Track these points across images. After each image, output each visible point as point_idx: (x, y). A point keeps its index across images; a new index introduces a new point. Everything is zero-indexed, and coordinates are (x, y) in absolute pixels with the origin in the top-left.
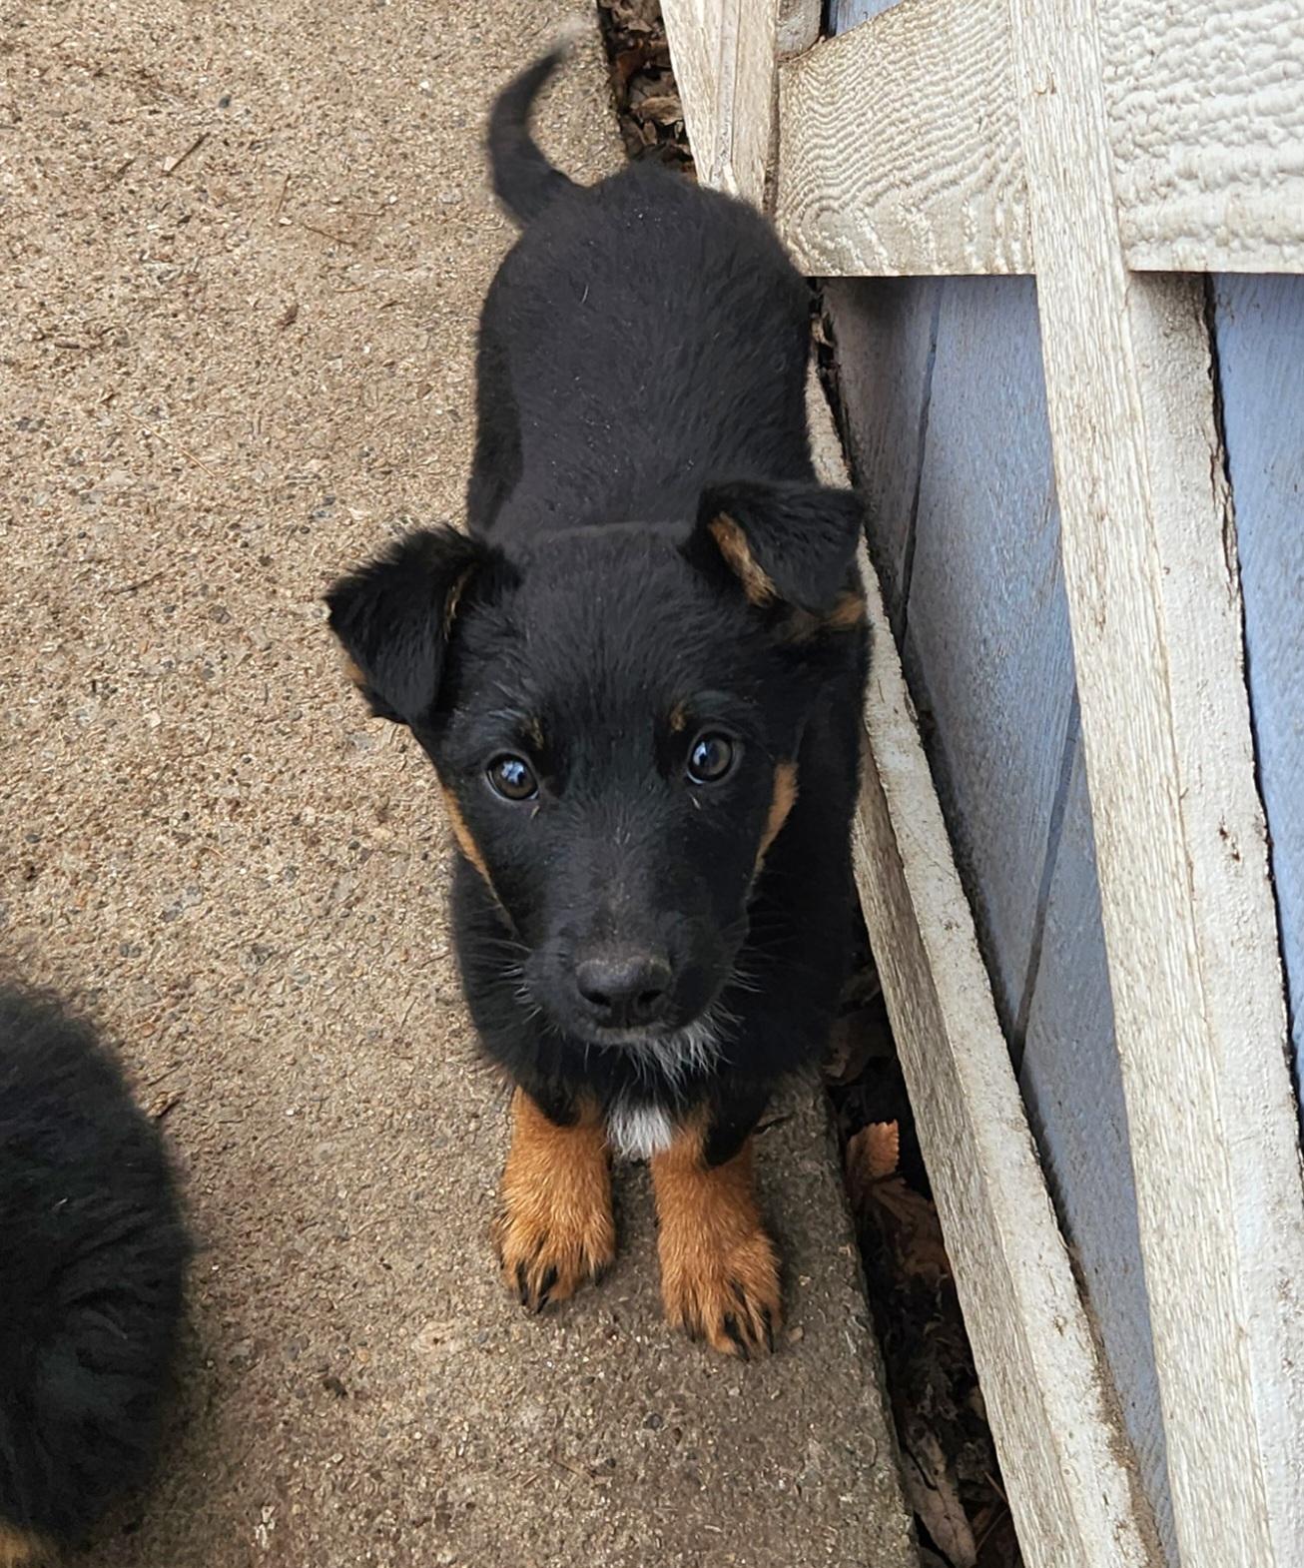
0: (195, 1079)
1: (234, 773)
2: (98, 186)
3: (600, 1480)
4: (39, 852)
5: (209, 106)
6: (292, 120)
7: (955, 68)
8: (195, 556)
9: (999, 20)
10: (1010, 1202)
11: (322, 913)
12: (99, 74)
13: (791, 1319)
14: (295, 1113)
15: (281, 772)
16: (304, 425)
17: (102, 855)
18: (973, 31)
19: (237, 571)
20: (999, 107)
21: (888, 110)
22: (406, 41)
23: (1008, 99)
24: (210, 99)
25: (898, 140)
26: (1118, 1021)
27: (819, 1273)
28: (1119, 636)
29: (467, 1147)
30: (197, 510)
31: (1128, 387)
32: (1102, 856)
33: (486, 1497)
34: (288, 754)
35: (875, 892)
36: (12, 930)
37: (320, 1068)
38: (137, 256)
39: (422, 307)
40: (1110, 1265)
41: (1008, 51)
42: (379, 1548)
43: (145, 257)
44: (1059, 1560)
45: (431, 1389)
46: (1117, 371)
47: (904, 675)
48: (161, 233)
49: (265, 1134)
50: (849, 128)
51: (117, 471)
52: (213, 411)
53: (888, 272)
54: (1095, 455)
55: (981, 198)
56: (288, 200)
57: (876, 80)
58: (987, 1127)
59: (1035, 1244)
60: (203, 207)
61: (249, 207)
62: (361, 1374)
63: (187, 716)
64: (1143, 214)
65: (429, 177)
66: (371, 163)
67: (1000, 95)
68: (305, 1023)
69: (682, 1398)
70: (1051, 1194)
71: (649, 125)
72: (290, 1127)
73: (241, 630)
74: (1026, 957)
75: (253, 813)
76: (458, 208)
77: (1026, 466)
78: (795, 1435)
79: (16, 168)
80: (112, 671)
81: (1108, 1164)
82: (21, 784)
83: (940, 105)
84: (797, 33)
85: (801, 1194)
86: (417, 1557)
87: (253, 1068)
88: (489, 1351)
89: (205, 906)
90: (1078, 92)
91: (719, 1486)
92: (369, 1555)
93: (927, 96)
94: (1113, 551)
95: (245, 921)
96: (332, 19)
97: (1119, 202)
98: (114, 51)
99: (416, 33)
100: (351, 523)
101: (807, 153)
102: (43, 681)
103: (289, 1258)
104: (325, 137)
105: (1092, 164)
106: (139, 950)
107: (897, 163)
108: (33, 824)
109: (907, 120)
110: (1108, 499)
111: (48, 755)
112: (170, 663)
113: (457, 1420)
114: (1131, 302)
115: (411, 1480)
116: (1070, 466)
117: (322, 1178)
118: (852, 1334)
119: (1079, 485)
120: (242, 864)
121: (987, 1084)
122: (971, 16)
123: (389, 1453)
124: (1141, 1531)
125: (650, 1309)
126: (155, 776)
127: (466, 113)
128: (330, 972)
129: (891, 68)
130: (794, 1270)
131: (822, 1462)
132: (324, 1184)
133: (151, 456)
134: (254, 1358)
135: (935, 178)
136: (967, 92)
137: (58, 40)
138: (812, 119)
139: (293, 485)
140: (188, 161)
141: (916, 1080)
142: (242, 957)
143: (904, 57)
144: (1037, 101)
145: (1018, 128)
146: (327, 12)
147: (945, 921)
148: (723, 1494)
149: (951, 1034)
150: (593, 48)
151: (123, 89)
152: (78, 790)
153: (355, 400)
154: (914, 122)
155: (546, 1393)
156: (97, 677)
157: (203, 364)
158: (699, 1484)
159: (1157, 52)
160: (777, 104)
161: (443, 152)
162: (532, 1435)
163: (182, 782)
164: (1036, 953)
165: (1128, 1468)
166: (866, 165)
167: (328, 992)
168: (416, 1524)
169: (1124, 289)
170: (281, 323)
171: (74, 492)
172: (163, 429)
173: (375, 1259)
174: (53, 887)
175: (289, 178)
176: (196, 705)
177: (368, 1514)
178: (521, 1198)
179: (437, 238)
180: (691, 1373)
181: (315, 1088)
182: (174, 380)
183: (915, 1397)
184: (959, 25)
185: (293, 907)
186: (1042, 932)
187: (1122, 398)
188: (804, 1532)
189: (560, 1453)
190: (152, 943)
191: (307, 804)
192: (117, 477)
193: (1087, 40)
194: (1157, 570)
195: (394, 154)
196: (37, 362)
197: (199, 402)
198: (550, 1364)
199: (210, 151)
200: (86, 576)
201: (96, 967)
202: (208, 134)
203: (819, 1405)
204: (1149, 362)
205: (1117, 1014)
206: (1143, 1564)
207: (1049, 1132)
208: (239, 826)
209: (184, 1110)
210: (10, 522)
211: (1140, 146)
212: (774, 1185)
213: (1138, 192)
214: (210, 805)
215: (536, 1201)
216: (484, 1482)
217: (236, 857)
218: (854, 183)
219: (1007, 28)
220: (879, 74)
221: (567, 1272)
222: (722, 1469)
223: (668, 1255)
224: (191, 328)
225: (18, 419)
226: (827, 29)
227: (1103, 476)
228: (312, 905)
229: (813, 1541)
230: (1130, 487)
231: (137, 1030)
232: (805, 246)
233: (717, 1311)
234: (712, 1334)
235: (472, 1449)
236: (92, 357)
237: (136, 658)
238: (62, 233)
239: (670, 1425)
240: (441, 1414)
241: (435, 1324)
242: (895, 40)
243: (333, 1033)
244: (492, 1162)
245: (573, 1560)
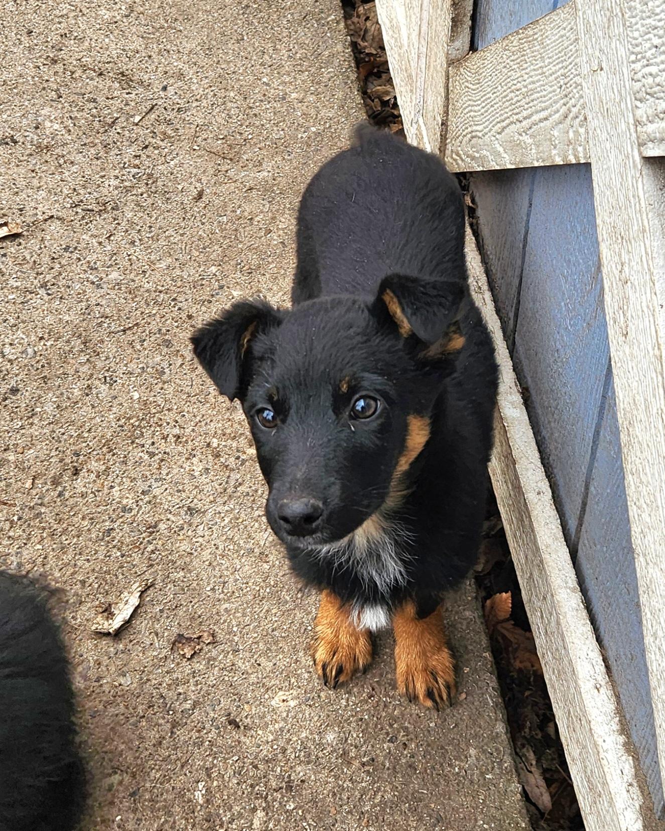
0: (160, 573)
1: (177, 422)
2: (102, 130)
3: (367, 768)
4: (80, 461)
5: (156, 90)
6: (198, 97)
7: (547, 61)
8: (155, 315)
9: (572, 36)
10: (572, 628)
11: (222, 491)
12: (101, 74)
13: (460, 689)
14: (211, 589)
15: (200, 421)
16: (208, 249)
17: (111, 463)
18: (558, 42)
19: (176, 322)
20: (571, 79)
21: (509, 85)
22: (255, 58)
23: (577, 75)
24: (157, 86)
25: (515, 100)
26: (633, 533)
27: (473, 666)
28: (635, 341)
29: (297, 606)
30: (155, 291)
31: (641, 216)
32: (625, 450)
33: (310, 777)
34: (204, 412)
35: (500, 478)
36: (67, 500)
37: (223, 567)
38: (122, 165)
39: (266, 190)
40: (623, 657)
41: (577, 51)
42: (257, 802)
43: (126, 166)
44: (598, 802)
45: (282, 724)
46: (635, 208)
47: (514, 370)
48: (134, 154)
49: (196, 600)
50: (488, 96)
51: (114, 273)
52: (162, 242)
53: (509, 166)
54: (623, 251)
55: (561, 126)
56: (198, 137)
57: (503, 70)
58: (560, 591)
59: (585, 648)
60: (155, 141)
61: (178, 141)
62: (246, 717)
63: (152, 394)
64: (650, 128)
65: (268, 126)
66: (239, 118)
67: (572, 73)
68: (215, 545)
69: (407, 728)
70: (592, 624)
71: (376, 100)
72: (209, 596)
73: (178, 351)
74: (579, 506)
75: (186, 442)
76: (283, 141)
77: (581, 261)
78: (463, 746)
79: (60, 121)
80: (114, 371)
81: (623, 606)
82: (70, 427)
83: (539, 81)
84: (458, 50)
85: (464, 627)
86: (276, 806)
87: (190, 567)
88: (310, 706)
89: (164, 487)
90: (615, 69)
91: (426, 771)
92: (252, 806)
93: (531, 77)
94: (633, 299)
95: (184, 495)
96: (217, 47)
97: (637, 123)
98: (108, 63)
99: (260, 53)
100: (233, 298)
101: (465, 109)
102: (79, 376)
103: (209, 661)
104: (215, 106)
105: (623, 105)
106: (131, 509)
107: (515, 111)
108: (77, 448)
109: (521, 89)
110: (630, 272)
111: (83, 413)
112: (143, 368)
113: (295, 739)
114: (643, 173)
115: (273, 768)
116: (609, 258)
117: (225, 621)
118: (490, 696)
119: (614, 266)
120: (182, 467)
121: (560, 570)
122: (556, 34)
123: (261, 756)
124: (640, 787)
125: (390, 684)
126: (137, 423)
127: (286, 94)
128: (227, 520)
129: (512, 63)
130: (461, 665)
131: (477, 759)
132: (226, 624)
133: (131, 265)
134: (193, 710)
135: (536, 118)
136: (553, 73)
137: (79, 57)
138: (467, 92)
139: (203, 279)
140: (147, 118)
141: (522, 569)
142: (183, 512)
143: (519, 57)
144: (592, 75)
145: (582, 89)
146: (214, 43)
147: (537, 490)
148: (428, 775)
149: (542, 546)
150: (349, 61)
151: (113, 82)
152: (98, 431)
153: (233, 237)
154: (524, 90)
155: (339, 726)
156: (107, 375)
157: (156, 219)
158: (416, 770)
159: (659, 46)
160: (448, 86)
161: (275, 114)
162: (332, 746)
163: (150, 426)
164: (584, 504)
165: (633, 756)
166: (497, 113)
167: (226, 530)
168: (276, 790)
169: (640, 167)
170: (195, 198)
171: (93, 283)
172: (137, 252)
173: (253, 661)
174: (87, 479)
175: (197, 126)
176: (157, 388)
177: (252, 786)
178: (324, 630)
179: (272, 156)
180: (411, 716)
181: (220, 577)
182: (142, 227)
183: (521, 728)
184: (549, 40)
185: (208, 488)
186: (587, 494)
187: (638, 221)
188: (468, 793)
189: (347, 755)
190: (137, 506)
191: (214, 437)
192: (114, 275)
193: (621, 42)
194: (656, 306)
195: (249, 113)
196: (72, 218)
197: (155, 238)
198: (340, 712)
199: (157, 113)
200: (100, 325)
201: (110, 518)
202: (156, 104)
203: (475, 731)
204: (652, 202)
205: (632, 529)
206: (641, 803)
207: (590, 593)
208: (180, 448)
209: (156, 588)
210: (61, 298)
211: (649, 94)
212: (450, 623)
213: (648, 117)
214: (165, 438)
215: (332, 633)
216: (309, 769)
217: (178, 463)
218: (491, 123)
219: (576, 39)
220: (505, 67)
221: (348, 667)
222: (427, 763)
223: (400, 658)
224: (150, 201)
225: (64, 246)
226: (473, 48)
227: (627, 261)
228: (217, 487)
229: (473, 797)
230: (642, 265)
231: (131, 549)
232: (463, 156)
233: (424, 686)
234: (421, 698)
235: (302, 754)
236: (100, 216)
237: (126, 365)
238: (84, 154)
239: (401, 741)
240: (287, 737)
241: (283, 693)
242: (514, 49)
243: (229, 550)
244: (310, 613)
245: (354, 807)
